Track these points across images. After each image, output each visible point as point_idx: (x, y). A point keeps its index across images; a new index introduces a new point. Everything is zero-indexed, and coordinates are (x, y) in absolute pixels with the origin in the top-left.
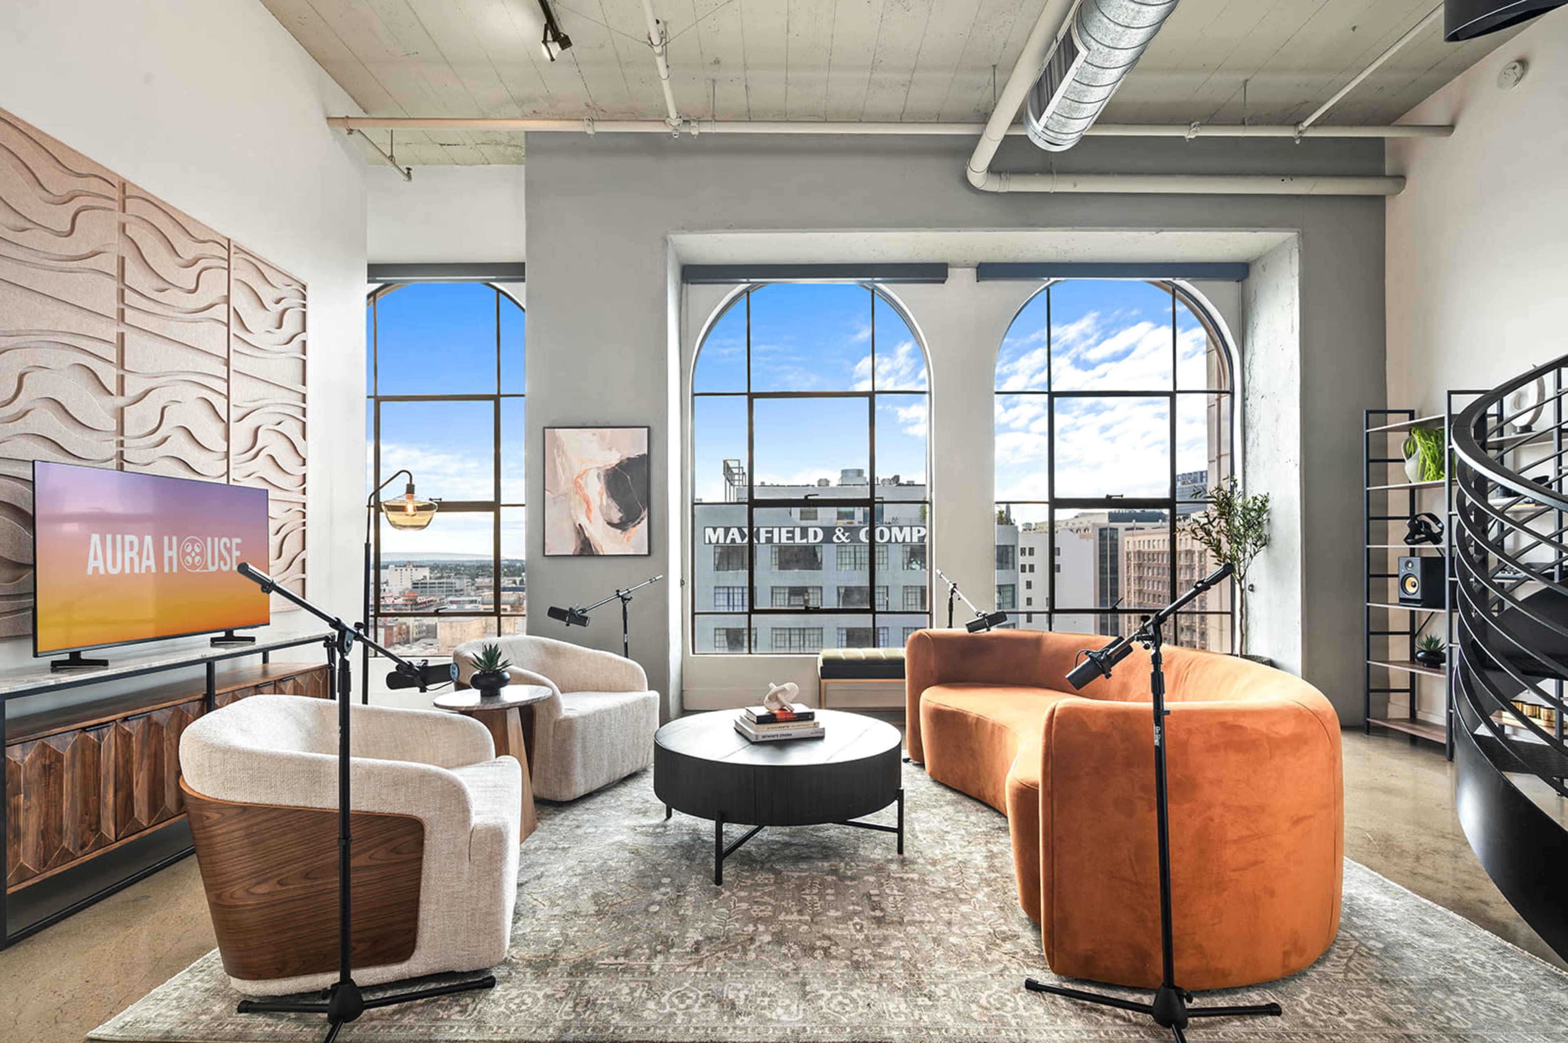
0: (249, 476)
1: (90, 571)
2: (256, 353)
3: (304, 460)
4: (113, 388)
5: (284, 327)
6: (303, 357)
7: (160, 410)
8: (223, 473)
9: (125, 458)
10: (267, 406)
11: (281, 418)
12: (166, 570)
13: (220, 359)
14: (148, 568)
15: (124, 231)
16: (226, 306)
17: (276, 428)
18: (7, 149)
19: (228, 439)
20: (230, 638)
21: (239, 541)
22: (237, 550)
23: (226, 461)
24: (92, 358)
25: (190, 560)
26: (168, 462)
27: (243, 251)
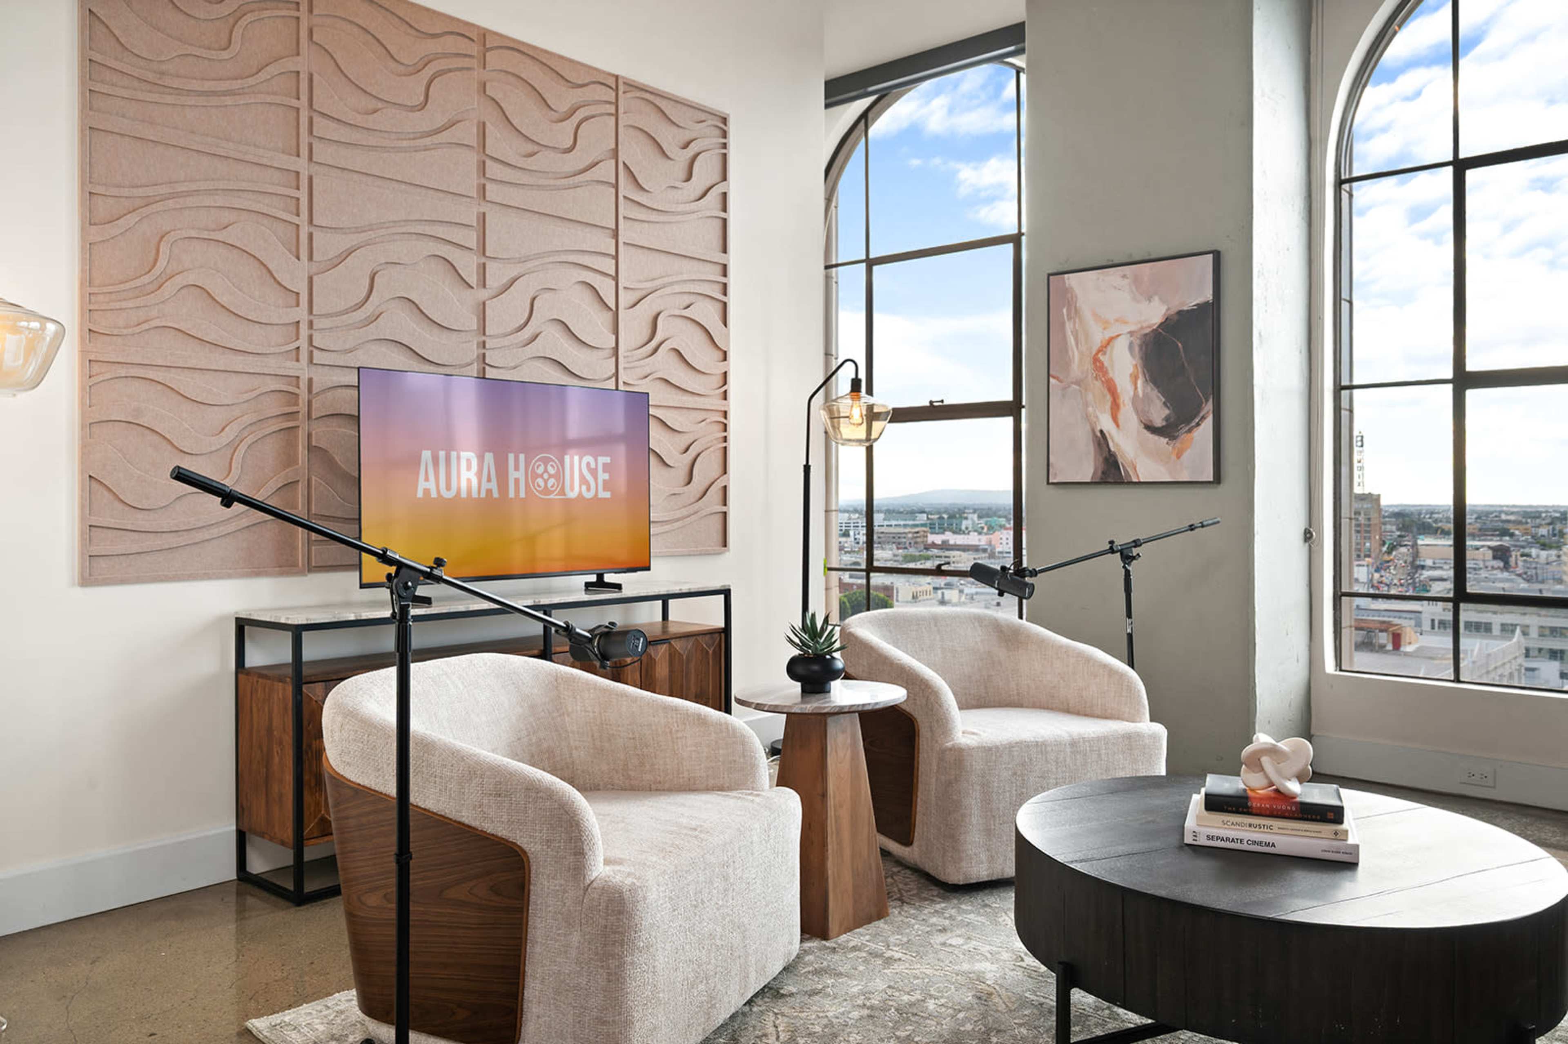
0: (646, 377)
1: (420, 494)
2: (654, 217)
3: (725, 353)
4: (473, 280)
5: (694, 178)
6: (723, 215)
7: (529, 301)
8: (610, 374)
9: (487, 362)
10: (671, 284)
11: (692, 298)
12: (512, 494)
13: (608, 231)
14: (489, 491)
15: (485, 92)
16: (613, 162)
17: (686, 313)
18: (357, 25)
19: (616, 332)
20: (600, 584)
21: (608, 460)
22: (604, 471)
23: (614, 359)
24: (449, 247)
25: (542, 483)
26: (539, 364)
27: (637, 87)
